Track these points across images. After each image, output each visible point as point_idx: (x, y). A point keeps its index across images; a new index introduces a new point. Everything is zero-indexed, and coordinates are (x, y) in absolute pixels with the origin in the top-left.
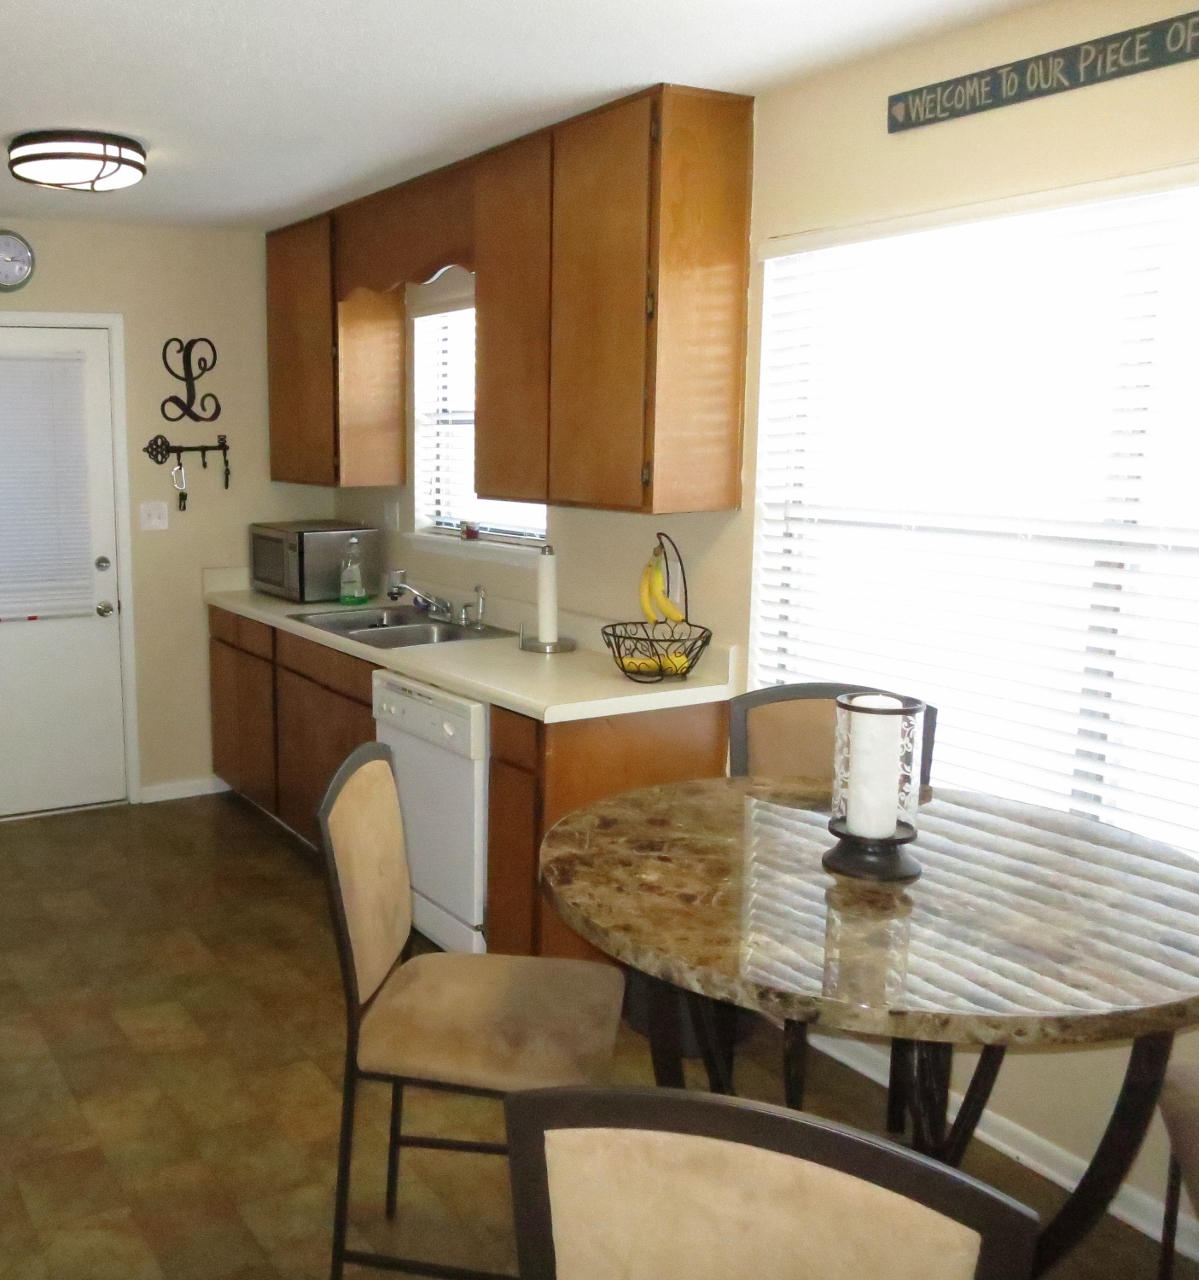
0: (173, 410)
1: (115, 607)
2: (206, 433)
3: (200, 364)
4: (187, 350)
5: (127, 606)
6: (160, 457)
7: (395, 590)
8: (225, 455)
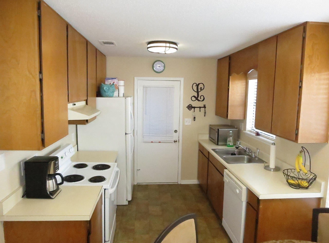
0: (194, 99)
1: (178, 141)
2: (200, 104)
3: (200, 88)
4: (197, 86)
5: (181, 141)
6: (190, 109)
7: (237, 147)
8: (205, 109)
